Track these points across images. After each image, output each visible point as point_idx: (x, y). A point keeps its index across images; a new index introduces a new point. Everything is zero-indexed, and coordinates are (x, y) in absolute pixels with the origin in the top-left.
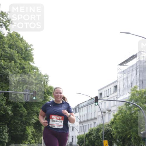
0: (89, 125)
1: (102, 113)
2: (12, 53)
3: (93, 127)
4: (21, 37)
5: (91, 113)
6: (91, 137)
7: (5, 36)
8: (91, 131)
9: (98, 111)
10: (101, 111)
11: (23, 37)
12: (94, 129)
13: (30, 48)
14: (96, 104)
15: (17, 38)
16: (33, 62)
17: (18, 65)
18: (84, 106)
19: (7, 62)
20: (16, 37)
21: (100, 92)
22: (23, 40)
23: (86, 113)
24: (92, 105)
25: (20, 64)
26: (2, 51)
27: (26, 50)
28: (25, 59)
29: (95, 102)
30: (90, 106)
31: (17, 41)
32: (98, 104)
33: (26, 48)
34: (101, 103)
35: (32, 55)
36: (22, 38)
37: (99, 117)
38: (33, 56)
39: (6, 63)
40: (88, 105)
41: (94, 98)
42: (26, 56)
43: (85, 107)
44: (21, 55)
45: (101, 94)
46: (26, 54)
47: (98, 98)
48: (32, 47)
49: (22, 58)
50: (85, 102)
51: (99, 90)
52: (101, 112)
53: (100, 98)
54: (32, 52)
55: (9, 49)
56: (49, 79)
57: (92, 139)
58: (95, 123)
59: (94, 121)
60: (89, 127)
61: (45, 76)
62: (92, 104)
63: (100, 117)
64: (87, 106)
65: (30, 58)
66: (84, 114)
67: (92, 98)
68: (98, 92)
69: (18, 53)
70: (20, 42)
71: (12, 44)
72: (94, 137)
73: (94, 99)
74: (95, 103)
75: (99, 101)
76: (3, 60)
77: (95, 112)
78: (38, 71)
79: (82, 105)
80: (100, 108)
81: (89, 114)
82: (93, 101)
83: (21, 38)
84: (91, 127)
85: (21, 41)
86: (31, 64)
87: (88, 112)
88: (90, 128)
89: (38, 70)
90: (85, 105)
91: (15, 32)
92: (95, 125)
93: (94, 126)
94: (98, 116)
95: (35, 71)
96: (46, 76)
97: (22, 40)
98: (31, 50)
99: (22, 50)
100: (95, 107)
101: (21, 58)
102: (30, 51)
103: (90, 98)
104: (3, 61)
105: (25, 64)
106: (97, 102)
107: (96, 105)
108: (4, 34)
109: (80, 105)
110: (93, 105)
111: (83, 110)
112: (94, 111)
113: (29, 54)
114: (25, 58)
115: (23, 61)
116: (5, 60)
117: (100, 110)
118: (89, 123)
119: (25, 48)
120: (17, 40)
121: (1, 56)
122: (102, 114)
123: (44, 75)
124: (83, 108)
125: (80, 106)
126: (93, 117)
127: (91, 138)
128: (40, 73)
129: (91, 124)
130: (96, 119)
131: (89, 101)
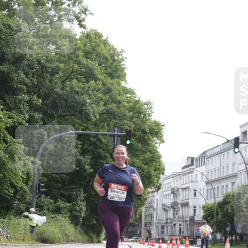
0: (223, 186)
1: (246, 167)
2: (90, 66)
3: (230, 190)
4: (104, 38)
5: (227, 166)
6: (227, 207)
7: (77, 37)
8: (226, 197)
9: (240, 162)
10: (245, 162)
11: (107, 38)
12: (231, 194)
13: (120, 57)
14: (237, 150)
15: (98, 41)
16: (126, 81)
17: (100, 86)
18: (215, 155)
19: (82, 82)
20: (95, 38)
21: (244, 130)
22: (107, 43)
23: (218, 165)
24: (228, 153)
25: (104, 84)
26: (74, 63)
27: (114, 60)
28: (111, 75)
29: (233, 147)
30: (226, 153)
31: (98, 46)
32: (240, 150)
33: (114, 56)
34: (246, 149)
35: (124, 68)
36: (107, 40)
37: (241, 173)
38: (125, 71)
39: (81, 85)
40: (221, 153)
41: (232, 140)
42: (114, 71)
43: (217, 156)
44: (106, 69)
45: (245, 133)
46: (113, 68)
47: (240, 141)
48: (123, 55)
49: (106, 73)
50: (216, 147)
51: (241, 127)
52: (244, 164)
53: (243, 140)
54: (123, 63)
55: (84, 59)
56: (153, 108)
57: (229, 211)
58: (233, 183)
59: (233, 180)
60: (222, 191)
61: (145, 104)
62: (228, 150)
63: (243, 173)
64: (220, 155)
65: (121, 73)
66: (215, 169)
67: (228, 141)
68: (240, 129)
69: (99, 65)
70: (103, 46)
71: (90, 50)
72: (232, 207)
73: (233, 142)
74: (235, 148)
75: (241, 146)
76: (75, 78)
77: (234, 165)
78: (134, 96)
79: (212, 152)
80: (242, 157)
81: (223, 168)
82: (231, 145)
83: (105, 40)
84: (227, 190)
85: (105, 46)
86: (123, 84)
87: (222, 164)
88: (225, 192)
89: (134, 94)
90: (216, 152)
91: (95, 30)
92: (234, 187)
93: (232, 189)
94: (239, 171)
95: (128, 95)
96: (148, 104)
97: (105, 43)
98: (123, 60)
99: (107, 60)
100: (234, 155)
101: (105, 75)
102: (121, 62)
103: (226, 141)
104: (75, 81)
105: (112, 84)
106: (238, 148)
107: (236, 153)
108: (76, 35)
109: (207, 152)
110: (231, 152)
111: (213, 160)
112: (233, 162)
113: (119, 67)
114: (112, 73)
115: (109, 79)
116: (79, 79)
117: (243, 161)
118: (224, 183)
119: (111, 57)
120: (98, 44)
121: (72, 72)
122: (246, 169)
123: (144, 102)
124: (213, 158)
125: (208, 154)
126: (230, 173)
127: (227, 209)
128: (137, 99)
129: (227, 186)
130: (235, 176)
131: (223, 146)
